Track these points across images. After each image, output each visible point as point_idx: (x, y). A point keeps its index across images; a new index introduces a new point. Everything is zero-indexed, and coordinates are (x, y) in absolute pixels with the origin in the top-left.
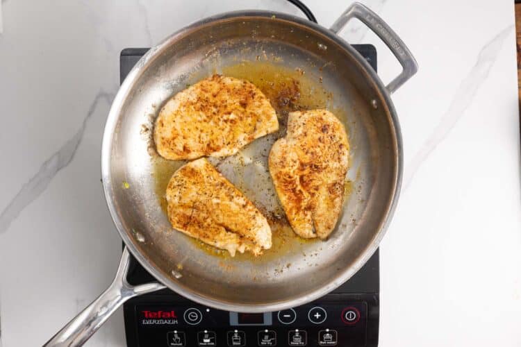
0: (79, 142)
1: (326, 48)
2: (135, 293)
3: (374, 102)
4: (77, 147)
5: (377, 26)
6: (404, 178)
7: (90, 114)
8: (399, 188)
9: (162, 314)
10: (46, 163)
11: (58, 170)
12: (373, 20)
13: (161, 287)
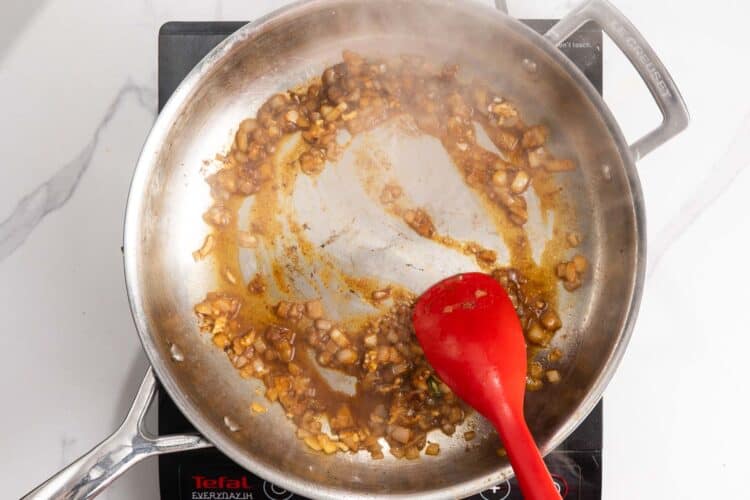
0: (84, 168)
1: (534, 65)
2: (158, 449)
3: (607, 169)
4: (79, 176)
5: (628, 41)
6: (642, 308)
7: (107, 119)
8: (632, 323)
9: (225, 484)
10: (25, 200)
11: (46, 212)
12: (622, 29)
13: (202, 445)
